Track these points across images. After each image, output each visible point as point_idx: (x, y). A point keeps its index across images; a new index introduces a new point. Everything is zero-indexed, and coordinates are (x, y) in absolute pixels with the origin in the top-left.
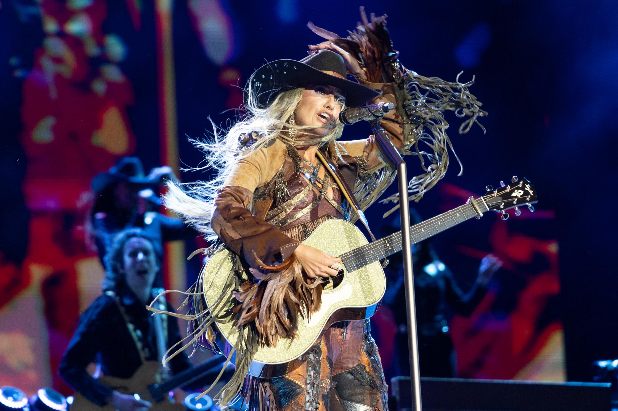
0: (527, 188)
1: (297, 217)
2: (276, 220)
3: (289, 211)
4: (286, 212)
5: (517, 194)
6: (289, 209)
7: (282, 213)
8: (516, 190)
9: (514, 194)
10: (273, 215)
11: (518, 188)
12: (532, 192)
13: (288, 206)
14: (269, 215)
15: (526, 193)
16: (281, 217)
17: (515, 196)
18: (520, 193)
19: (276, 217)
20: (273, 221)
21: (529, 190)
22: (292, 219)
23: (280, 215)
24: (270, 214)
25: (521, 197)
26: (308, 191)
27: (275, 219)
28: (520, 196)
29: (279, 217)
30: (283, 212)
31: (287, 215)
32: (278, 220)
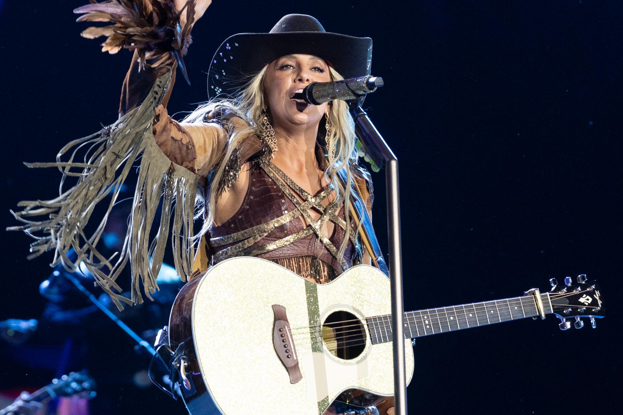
0: (596, 295)
1: (267, 248)
2: (239, 248)
3: (259, 239)
4: (254, 239)
5: (585, 300)
6: (260, 236)
7: (249, 239)
8: (585, 296)
9: (582, 300)
10: (237, 239)
11: (588, 294)
12: (601, 303)
13: (259, 231)
14: (231, 239)
15: (594, 302)
16: (247, 244)
17: (582, 302)
18: (588, 300)
19: (240, 244)
20: (236, 247)
21: (598, 298)
22: (259, 250)
23: (246, 241)
24: (234, 238)
25: (588, 306)
26: (291, 218)
27: (238, 245)
28: (587, 304)
29: (244, 244)
30: (251, 238)
31: (256, 243)
32: (242, 248)
